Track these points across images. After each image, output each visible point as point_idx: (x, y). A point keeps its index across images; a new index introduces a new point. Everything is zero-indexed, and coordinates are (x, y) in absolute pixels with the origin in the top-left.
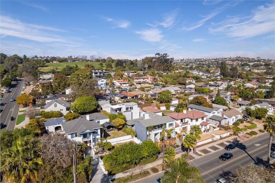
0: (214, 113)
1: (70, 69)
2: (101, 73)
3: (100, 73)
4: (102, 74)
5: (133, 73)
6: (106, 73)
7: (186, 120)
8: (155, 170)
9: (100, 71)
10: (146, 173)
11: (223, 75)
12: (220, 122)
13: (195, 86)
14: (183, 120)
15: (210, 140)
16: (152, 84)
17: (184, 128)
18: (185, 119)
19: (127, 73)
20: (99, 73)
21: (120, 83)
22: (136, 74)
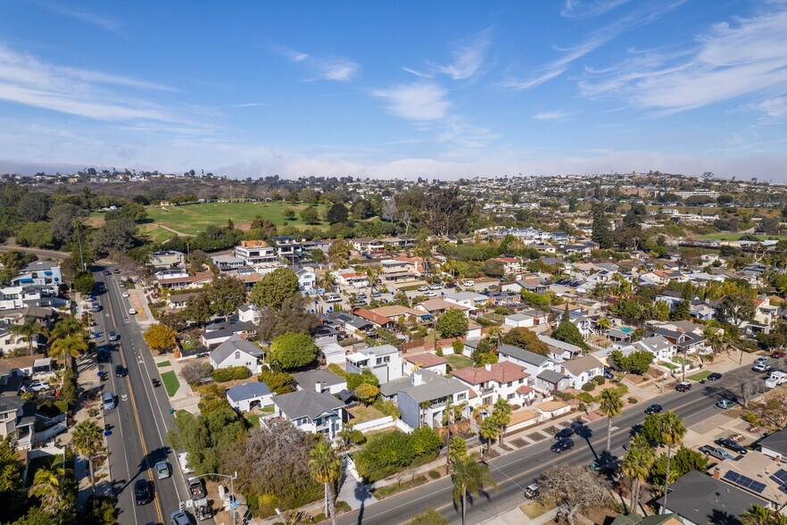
0: (545, 366)
1: (219, 234)
2: (298, 248)
3: (296, 248)
4: (300, 250)
5: (375, 244)
6: (309, 246)
7: (491, 383)
8: (435, 474)
9: (294, 242)
10: (422, 479)
11: (600, 243)
12: (556, 385)
13: (521, 288)
14: (485, 385)
15: (532, 422)
16: (423, 278)
17: (486, 399)
18: (488, 382)
19: (359, 245)
20: (292, 248)
21: (348, 281)
22: (383, 246)
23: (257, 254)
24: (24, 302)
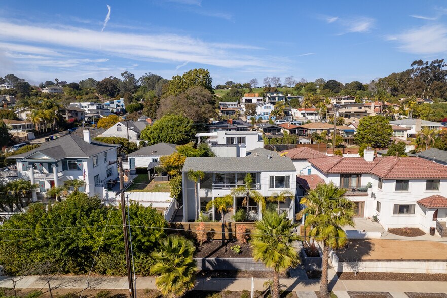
1: (237, 93)
2: (283, 99)
5: (347, 99)
6: (292, 98)
7: (365, 181)
9: (281, 95)
19: (335, 100)
20: (277, 98)
21: (302, 113)
22: (354, 101)
23: (250, 101)
24: (88, 110)
